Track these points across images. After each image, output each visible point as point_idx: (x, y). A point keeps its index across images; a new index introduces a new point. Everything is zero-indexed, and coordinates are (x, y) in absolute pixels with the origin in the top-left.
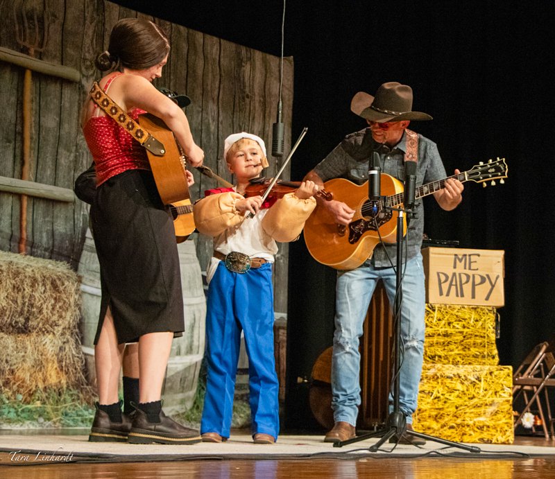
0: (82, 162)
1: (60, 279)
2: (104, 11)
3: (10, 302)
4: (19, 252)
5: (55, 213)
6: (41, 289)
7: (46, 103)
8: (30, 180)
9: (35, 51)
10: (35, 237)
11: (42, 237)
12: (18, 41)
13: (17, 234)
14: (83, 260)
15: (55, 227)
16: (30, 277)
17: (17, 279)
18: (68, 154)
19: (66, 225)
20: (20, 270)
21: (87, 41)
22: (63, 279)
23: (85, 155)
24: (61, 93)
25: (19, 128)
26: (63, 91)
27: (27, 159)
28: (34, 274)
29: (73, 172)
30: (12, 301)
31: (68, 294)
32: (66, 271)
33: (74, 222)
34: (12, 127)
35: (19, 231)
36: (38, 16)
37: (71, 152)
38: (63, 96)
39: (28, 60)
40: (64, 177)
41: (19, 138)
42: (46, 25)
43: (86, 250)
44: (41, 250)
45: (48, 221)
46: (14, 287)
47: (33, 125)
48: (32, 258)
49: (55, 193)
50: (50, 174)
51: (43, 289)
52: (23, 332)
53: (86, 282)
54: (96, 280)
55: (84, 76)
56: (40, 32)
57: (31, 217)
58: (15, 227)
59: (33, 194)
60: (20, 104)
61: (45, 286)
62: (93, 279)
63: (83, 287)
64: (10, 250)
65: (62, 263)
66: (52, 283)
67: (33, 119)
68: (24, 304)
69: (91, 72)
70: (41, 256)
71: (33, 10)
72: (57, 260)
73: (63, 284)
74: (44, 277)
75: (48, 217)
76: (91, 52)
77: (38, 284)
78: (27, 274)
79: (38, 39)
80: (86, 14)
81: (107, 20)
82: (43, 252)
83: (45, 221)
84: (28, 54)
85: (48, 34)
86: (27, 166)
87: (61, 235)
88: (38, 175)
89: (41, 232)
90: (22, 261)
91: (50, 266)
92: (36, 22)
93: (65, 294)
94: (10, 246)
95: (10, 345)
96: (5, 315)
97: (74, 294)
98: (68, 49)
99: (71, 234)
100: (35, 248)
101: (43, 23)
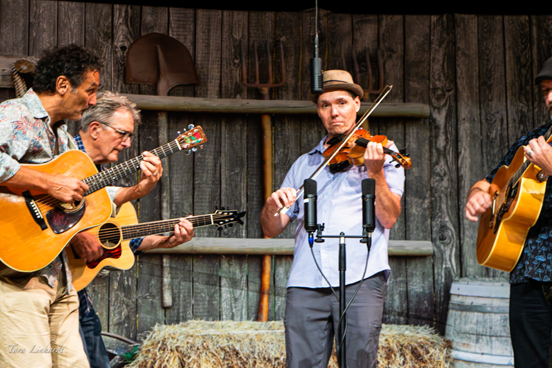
0: (440, 207)
1: (422, 347)
2: (454, 28)
5: (409, 271)
6: (400, 360)
9: (370, 95)
11: (393, 300)
14: (450, 321)
15: (410, 287)
16: (383, 347)
18: (421, 200)
19: (423, 283)
21: (436, 67)
22: (427, 347)
23: (444, 199)
24: (405, 134)
26: (407, 131)
28: (389, 344)
29: (429, 220)
31: (435, 363)
32: (429, 337)
33: (434, 278)
36: (370, 57)
37: (424, 198)
38: (407, 137)
40: (417, 228)
42: (381, 62)
43: (453, 309)
44: (394, 315)
45: (401, 282)
49: (408, 248)
50: (399, 228)
51: (402, 359)
53: (458, 347)
54: (471, 344)
55: (435, 108)
56: (374, 73)
61: (404, 357)
62: (466, 342)
63: (454, 354)
65: (423, 327)
66: (413, 352)
69: (442, 103)
70: (394, 323)
71: (365, 51)
72: (416, 325)
73: (428, 352)
74: (402, 346)
75: (400, 275)
76: (442, 79)
77: (395, 355)
79: (372, 80)
80: (432, 38)
81: (458, 37)
82: (397, 317)
83: (396, 282)
85: (385, 72)
87: (418, 295)
89: (392, 295)
91: (407, 333)
92: (368, 63)
93: (431, 363)
97: (443, 362)
98: (411, 83)
99: (430, 293)
100: (386, 313)
101: (377, 62)
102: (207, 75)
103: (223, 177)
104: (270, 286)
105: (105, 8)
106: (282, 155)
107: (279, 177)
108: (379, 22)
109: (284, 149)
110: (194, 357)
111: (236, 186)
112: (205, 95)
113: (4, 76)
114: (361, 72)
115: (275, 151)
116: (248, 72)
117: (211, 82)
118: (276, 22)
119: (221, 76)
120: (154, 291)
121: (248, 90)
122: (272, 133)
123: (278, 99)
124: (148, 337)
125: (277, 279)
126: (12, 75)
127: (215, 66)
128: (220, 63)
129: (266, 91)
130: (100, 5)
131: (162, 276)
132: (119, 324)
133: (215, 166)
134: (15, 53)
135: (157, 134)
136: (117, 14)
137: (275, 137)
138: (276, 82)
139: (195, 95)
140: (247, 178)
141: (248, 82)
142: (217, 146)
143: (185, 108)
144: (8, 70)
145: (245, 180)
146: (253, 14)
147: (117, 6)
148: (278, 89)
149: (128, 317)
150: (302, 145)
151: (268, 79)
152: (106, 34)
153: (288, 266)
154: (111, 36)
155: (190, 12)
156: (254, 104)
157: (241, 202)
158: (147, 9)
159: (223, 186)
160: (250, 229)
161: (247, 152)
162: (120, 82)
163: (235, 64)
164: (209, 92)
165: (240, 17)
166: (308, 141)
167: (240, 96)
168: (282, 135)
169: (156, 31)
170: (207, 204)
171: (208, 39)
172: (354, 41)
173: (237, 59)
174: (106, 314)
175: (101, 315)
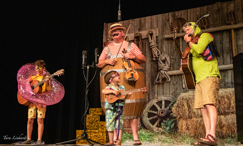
7: (239, 37)
9: (234, 23)
12: (227, 22)
25: (231, 48)
34: (229, 49)
39: (231, 27)
41: (231, 51)
42: (236, 14)
47: (235, 46)
56: (234, 16)
60: (231, 41)
67: (235, 44)
71: (231, 11)
79: (234, 19)
84: (231, 25)
85: (237, 16)
92: (232, 14)
94: (232, 86)
96: (234, 108)
101: (234, 13)
105: (167, 14)
108: (235, 2)
110: (190, 101)
113: (146, 35)
114: (230, 17)
116: (200, 23)
118: (207, 8)
120: (181, 84)
123: (209, 28)
124: (179, 96)
126: (148, 35)
129: (206, 27)
130: (166, 14)
131: (182, 80)
132: (172, 94)
134: (149, 29)
135: (179, 43)
136: (170, 15)
138: (208, 24)
141: (201, 25)
144: (147, 33)
146: (201, 8)
147: (170, 13)
148: (209, 26)
149: (174, 92)
151: (206, 23)
152: (167, 20)
154: (168, 21)
155: (186, 10)
156: (203, 31)
158: (176, 12)
162: (171, 31)
165: (198, 9)
169: (178, 17)
171: (191, 16)
172: (228, 9)
174: (169, 91)
175: (168, 91)
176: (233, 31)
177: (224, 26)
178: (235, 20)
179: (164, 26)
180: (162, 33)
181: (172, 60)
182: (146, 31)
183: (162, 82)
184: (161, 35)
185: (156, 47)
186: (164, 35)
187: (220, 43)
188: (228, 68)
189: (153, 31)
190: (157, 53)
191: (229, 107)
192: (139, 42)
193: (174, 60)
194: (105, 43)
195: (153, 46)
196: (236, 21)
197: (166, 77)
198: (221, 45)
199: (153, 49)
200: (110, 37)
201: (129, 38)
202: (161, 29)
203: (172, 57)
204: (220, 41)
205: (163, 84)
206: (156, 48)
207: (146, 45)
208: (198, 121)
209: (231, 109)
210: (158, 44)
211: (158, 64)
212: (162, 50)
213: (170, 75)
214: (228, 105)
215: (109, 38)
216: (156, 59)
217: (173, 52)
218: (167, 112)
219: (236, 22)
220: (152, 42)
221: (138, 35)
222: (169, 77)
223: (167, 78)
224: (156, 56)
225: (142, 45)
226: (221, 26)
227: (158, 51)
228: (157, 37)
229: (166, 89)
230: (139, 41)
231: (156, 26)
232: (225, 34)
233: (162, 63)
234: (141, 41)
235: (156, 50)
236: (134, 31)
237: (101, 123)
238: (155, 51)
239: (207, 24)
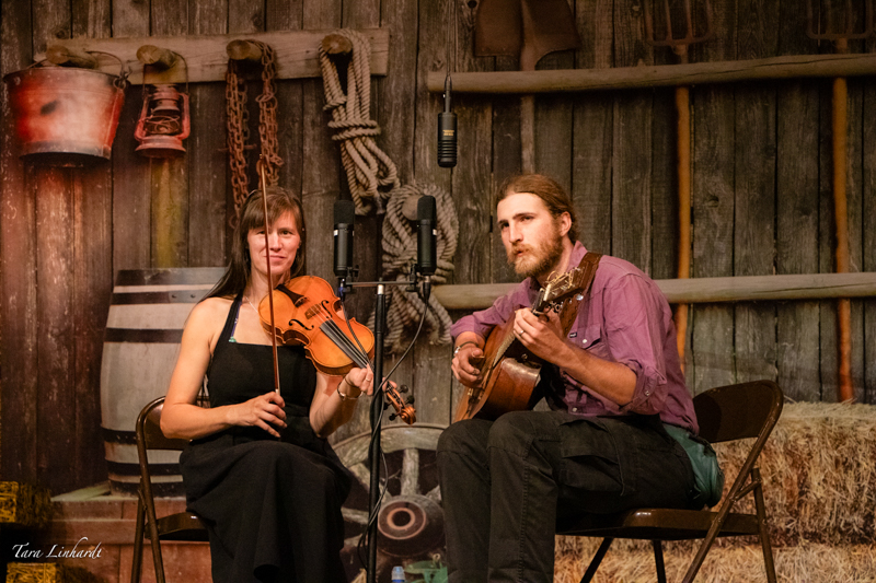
3: (832, 489)
4: (840, 399)
8: (851, 270)
9: (850, 42)
10: (869, 369)
12: (811, 34)
13: (829, 369)
16: (867, 441)
17: (841, 447)
20: (846, 432)
25: (825, 183)
27: (843, 236)
30: (836, 487)
34: (813, 186)
35: (835, 364)
39: (835, 63)
41: (824, 202)
46: (837, 462)
47: (851, 173)
48: (867, 407)
52: (863, 541)
57: (860, 335)
58: (828, 358)
59: (858, 294)
60: (825, 144)
64: (821, 399)
67: (851, 162)
68: (860, 490)
78: (861, 437)
79: (853, 17)
84: (835, 52)
86: (842, 248)
88: (866, 258)
90: (848, 416)
94: (821, 391)
95: (840, 566)
96: (824, 513)
100: (871, 388)
102: (593, 34)
103: (615, 187)
104: (685, 350)
106: (706, 148)
107: (700, 183)
109: (709, 138)
111: (635, 201)
112: (590, 64)
113: (307, 60)
114: (834, 5)
115: (695, 142)
116: (654, 24)
117: (598, 44)
119: (613, 33)
121: (655, 51)
122: (691, 115)
123: (702, 60)
125: (696, 340)
126: (318, 58)
127: (605, 19)
128: (611, 13)
129: (682, 50)
133: (604, 173)
134: (324, 27)
135: (519, 129)
137: (695, 121)
138: (698, 35)
139: (575, 66)
140: (651, 188)
141: (655, 39)
142: (607, 142)
143: (561, 86)
144: (313, 51)
145: (649, 192)
148: (701, 45)
150: (738, 131)
151: (685, 30)
153: (714, 319)
156: (664, 73)
157: (642, 224)
159: (616, 201)
160: (656, 265)
161: (652, 147)
162: (468, 55)
163: (632, 11)
164: (596, 60)
166: (748, 123)
167: (644, 61)
168: (705, 116)
170: (591, 231)
173: (637, 5)
174: (446, 399)
175: (441, 400)
176: (841, 89)
177: (794, 53)
178: (861, 26)
179: (424, 15)
180: (413, 58)
181: (471, 222)
182: (305, 36)
183: (402, 342)
184: (408, 70)
185: (369, 136)
186: (425, 73)
187: (766, 149)
188: (799, 294)
189: (355, 41)
190: (378, 176)
191: (799, 505)
192: (262, 100)
193: (486, 227)
194: (18, 80)
195: (348, 128)
196: (864, 36)
197: (430, 316)
198: (771, 162)
199: (349, 145)
200: (52, 41)
201: (193, 64)
202: (405, 31)
203: (469, 206)
204: (767, 139)
205: (411, 359)
206: (371, 144)
207: (308, 119)
208: (616, 570)
209: (806, 513)
210: (382, 123)
211: (380, 236)
212: (409, 158)
213: (452, 305)
214: (790, 494)
215: (44, 48)
216: (368, 208)
217: (481, 180)
218: (429, 518)
219: (864, 41)
220: (344, 105)
221: (254, 52)
222: (447, 320)
223: (435, 324)
224: (366, 188)
225: (280, 117)
226: (778, 53)
227: (380, 162)
228: (376, 78)
229: (429, 386)
230: (260, 91)
231: (374, 12)
232: (796, 102)
233: (403, 232)
234: (268, 93)
235: (373, 153)
236: (223, 27)
237: (18, 575)
238: (364, 162)
239: (691, 33)
